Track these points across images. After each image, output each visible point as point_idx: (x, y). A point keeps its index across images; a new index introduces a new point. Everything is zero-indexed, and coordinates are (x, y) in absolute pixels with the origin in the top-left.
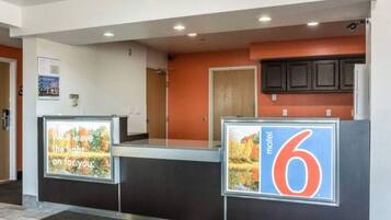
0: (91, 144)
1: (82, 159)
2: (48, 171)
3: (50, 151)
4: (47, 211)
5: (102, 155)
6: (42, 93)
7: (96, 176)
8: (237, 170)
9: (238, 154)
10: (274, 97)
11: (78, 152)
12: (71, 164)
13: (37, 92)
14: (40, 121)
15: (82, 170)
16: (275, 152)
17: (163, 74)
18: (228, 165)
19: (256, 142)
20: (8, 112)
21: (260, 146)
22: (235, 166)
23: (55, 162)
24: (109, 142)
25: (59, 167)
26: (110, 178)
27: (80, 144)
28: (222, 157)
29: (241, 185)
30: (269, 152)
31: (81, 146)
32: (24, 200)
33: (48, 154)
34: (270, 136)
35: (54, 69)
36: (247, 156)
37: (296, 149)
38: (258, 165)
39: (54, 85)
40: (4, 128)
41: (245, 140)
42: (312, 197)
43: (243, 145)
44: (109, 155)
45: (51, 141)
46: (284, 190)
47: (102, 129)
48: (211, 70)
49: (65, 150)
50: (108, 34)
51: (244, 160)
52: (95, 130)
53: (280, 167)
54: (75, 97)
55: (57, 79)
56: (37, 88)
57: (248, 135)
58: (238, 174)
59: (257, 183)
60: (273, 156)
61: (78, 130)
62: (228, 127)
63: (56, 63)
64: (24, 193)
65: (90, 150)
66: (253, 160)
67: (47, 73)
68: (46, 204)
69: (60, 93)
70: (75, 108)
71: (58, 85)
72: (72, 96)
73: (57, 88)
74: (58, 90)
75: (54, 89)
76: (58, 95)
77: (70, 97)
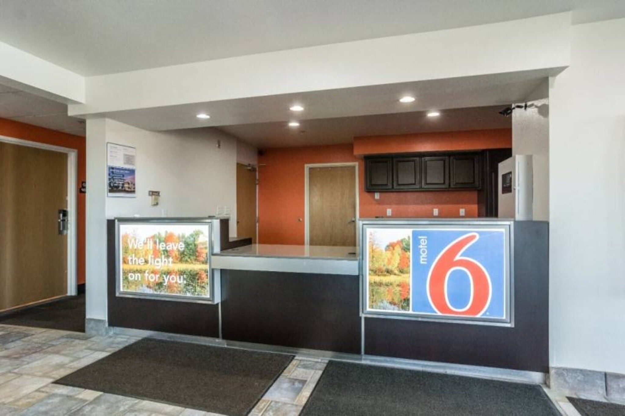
0: (182, 253)
1: (168, 273)
2: (122, 289)
3: (125, 262)
4: (119, 339)
5: (197, 267)
6: (113, 188)
7: (188, 295)
8: (380, 284)
9: (382, 264)
10: (377, 196)
11: (163, 264)
12: (154, 279)
13: (106, 188)
14: (111, 225)
15: (170, 287)
16: (430, 260)
17: (253, 170)
18: (369, 278)
19: (406, 249)
20: (65, 213)
21: (410, 254)
22: (377, 279)
23: (132, 277)
24: (207, 251)
25: (136, 283)
26: (208, 296)
27: (167, 254)
28: (361, 268)
29: (386, 304)
30: (423, 261)
31: (168, 257)
32: (88, 326)
33: (121, 267)
34: (423, 242)
35: (129, 159)
36: (394, 266)
37: (458, 258)
38: (409, 279)
39: (128, 179)
40: (60, 233)
41: (391, 247)
42: (479, 316)
43: (389, 254)
44: (207, 267)
45: (126, 250)
46: (443, 307)
47: (197, 234)
48: (307, 167)
49: (146, 262)
50: (203, 116)
51: (389, 272)
52: (187, 234)
53: (437, 279)
54: (155, 194)
55: (132, 172)
56: (106, 181)
57: (395, 240)
58: (382, 289)
59: (407, 300)
60: (429, 266)
61: (163, 235)
62: (369, 231)
63: (130, 152)
64: (88, 316)
65: (181, 261)
66: (402, 272)
67: (120, 163)
68: (118, 330)
69: (136, 190)
70: (156, 207)
71: (134, 179)
72: (151, 193)
73: (132, 183)
74: (134, 185)
75: (129, 184)
76: (134, 192)
77: (149, 195)
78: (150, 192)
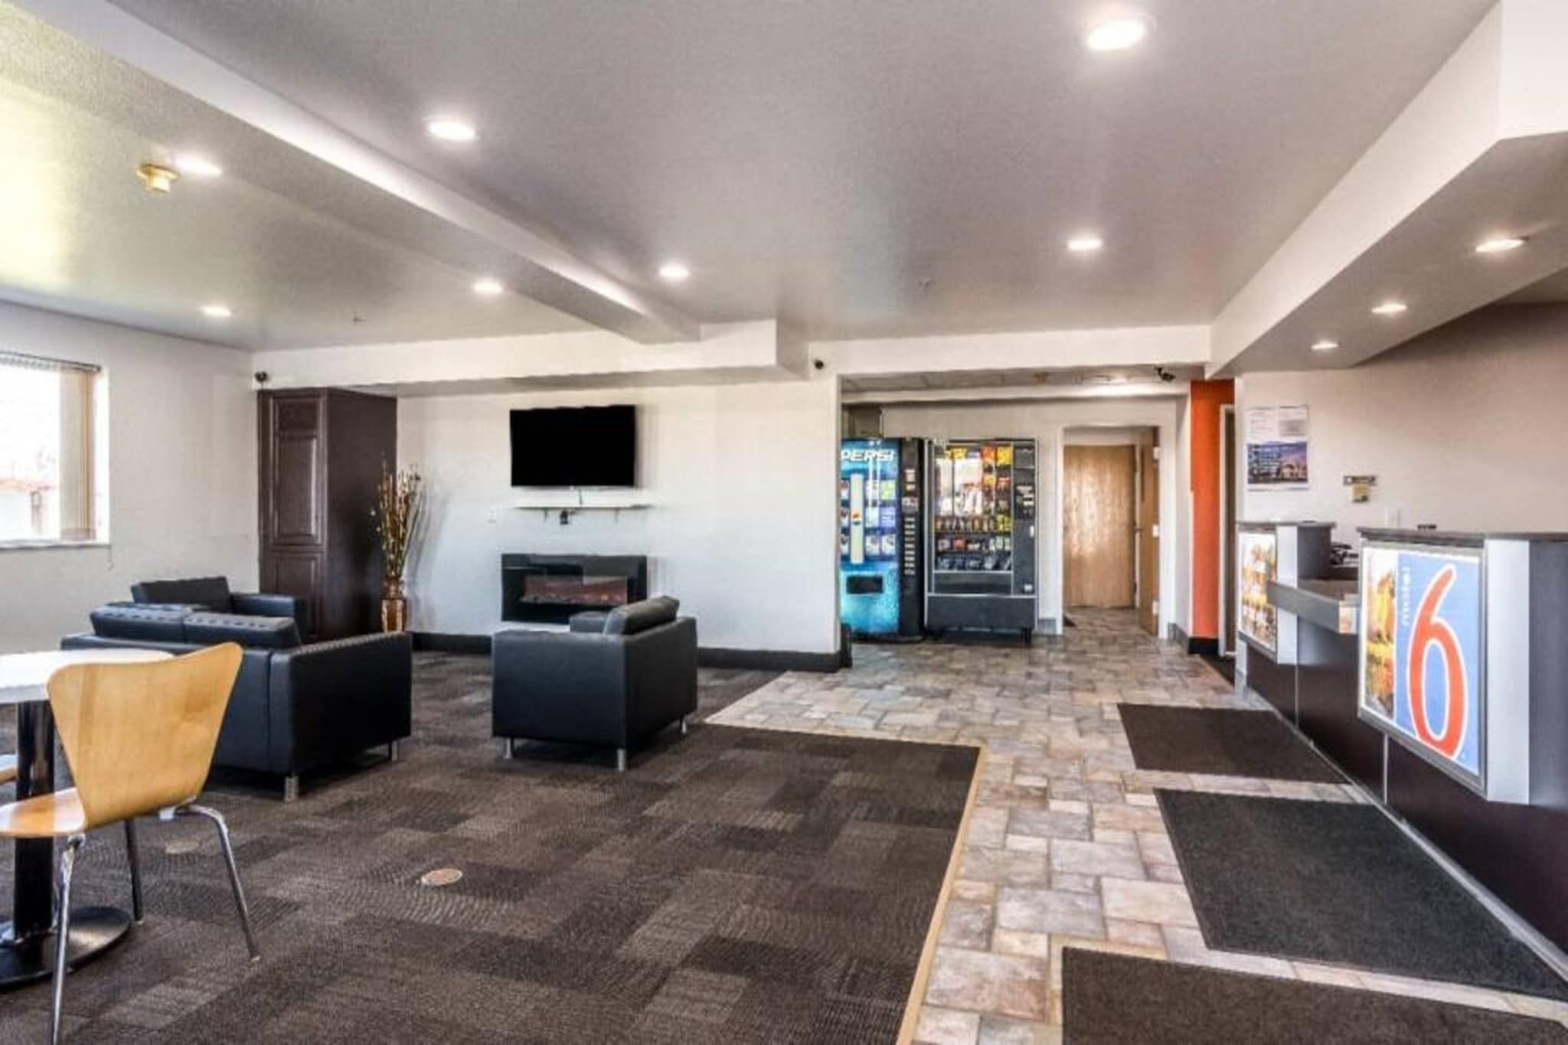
6: (1259, 477)
26: (1274, 648)
35: (1293, 428)
39: (1290, 459)
54: (1362, 480)
55: (1300, 448)
63: (1297, 415)
69: (1310, 476)
70: (1363, 506)
71: (1304, 458)
72: (1350, 480)
73: (1298, 466)
74: (1305, 468)
75: (1291, 467)
76: (1304, 480)
77: (1346, 483)
78: (1346, 478)
